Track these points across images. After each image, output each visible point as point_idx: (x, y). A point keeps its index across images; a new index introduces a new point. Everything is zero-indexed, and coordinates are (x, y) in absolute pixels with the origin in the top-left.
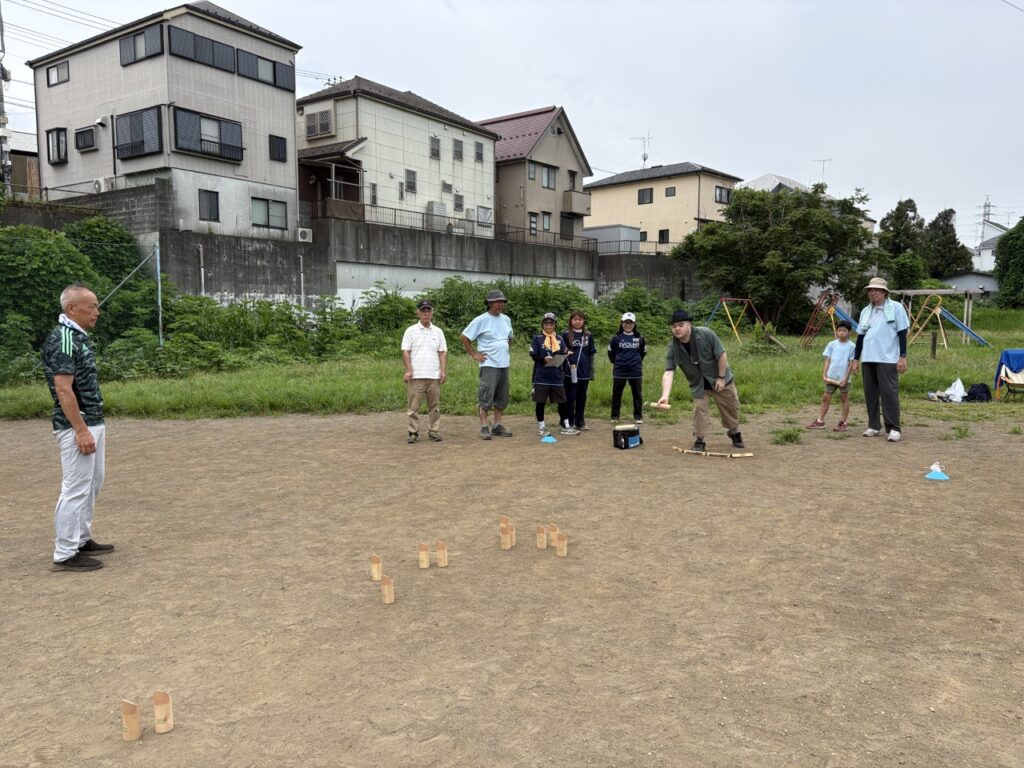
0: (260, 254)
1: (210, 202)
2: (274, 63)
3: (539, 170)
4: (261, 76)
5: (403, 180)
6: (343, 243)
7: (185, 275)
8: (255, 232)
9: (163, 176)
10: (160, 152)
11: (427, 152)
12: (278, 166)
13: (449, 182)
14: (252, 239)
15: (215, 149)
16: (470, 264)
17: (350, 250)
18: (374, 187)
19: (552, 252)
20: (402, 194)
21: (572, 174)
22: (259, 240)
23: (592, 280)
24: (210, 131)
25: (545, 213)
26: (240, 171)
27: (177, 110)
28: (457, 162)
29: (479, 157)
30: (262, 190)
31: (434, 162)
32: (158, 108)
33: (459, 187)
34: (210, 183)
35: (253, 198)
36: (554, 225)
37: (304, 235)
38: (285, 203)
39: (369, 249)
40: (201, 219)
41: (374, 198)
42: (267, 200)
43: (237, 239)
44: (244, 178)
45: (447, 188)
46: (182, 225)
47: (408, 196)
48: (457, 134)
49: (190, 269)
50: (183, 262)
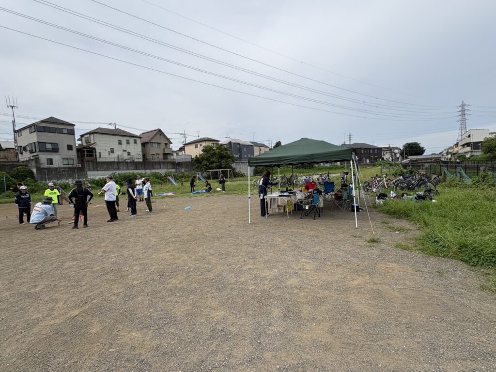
0: (64, 171)
1: (50, 161)
2: (68, 129)
3: (154, 144)
4: (64, 132)
5: (110, 151)
6: (89, 167)
7: (42, 177)
8: (64, 166)
9: (37, 157)
10: (35, 152)
11: (118, 143)
12: (70, 151)
13: (125, 149)
14: (61, 168)
15: (51, 150)
16: (130, 168)
17: (91, 168)
18: (100, 153)
19: (159, 163)
20: (109, 154)
21: (166, 144)
22: (63, 168)
23: (174, 168)
24: (49, 146)
25: (157, 154)
26: (58, 153)
27: (39, 143)
28: (128, 145)
29: (135, 142)
30: (65, 157)
31: (120, 146)
32: (35, 143)
33: (128, 150)
34: (50, 157)
35: (63, 159)
36: (161, 157)
37: (78, 166)
38: (73, 159)
39: (97, 167)
40: (48, 164)
41: (100, 156)
42: (68, 159)
43: (57, 168)
44: (60, 155)
45: (124, 151)
46: (42, 166)
47: (112, 154)
48: (128, 138)
49: (44, 176)
50: (42, 174)
